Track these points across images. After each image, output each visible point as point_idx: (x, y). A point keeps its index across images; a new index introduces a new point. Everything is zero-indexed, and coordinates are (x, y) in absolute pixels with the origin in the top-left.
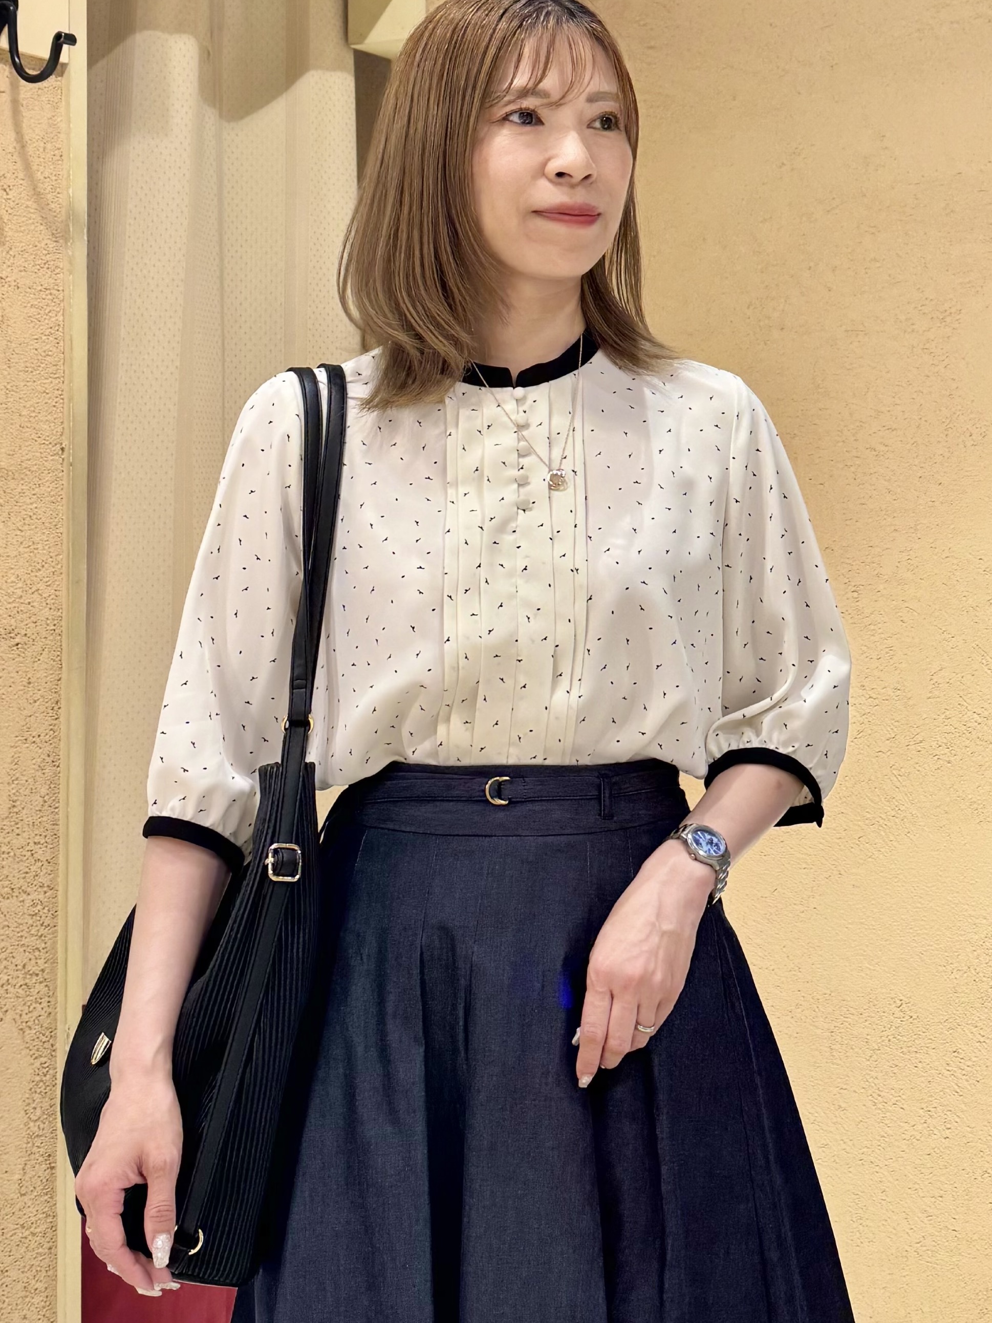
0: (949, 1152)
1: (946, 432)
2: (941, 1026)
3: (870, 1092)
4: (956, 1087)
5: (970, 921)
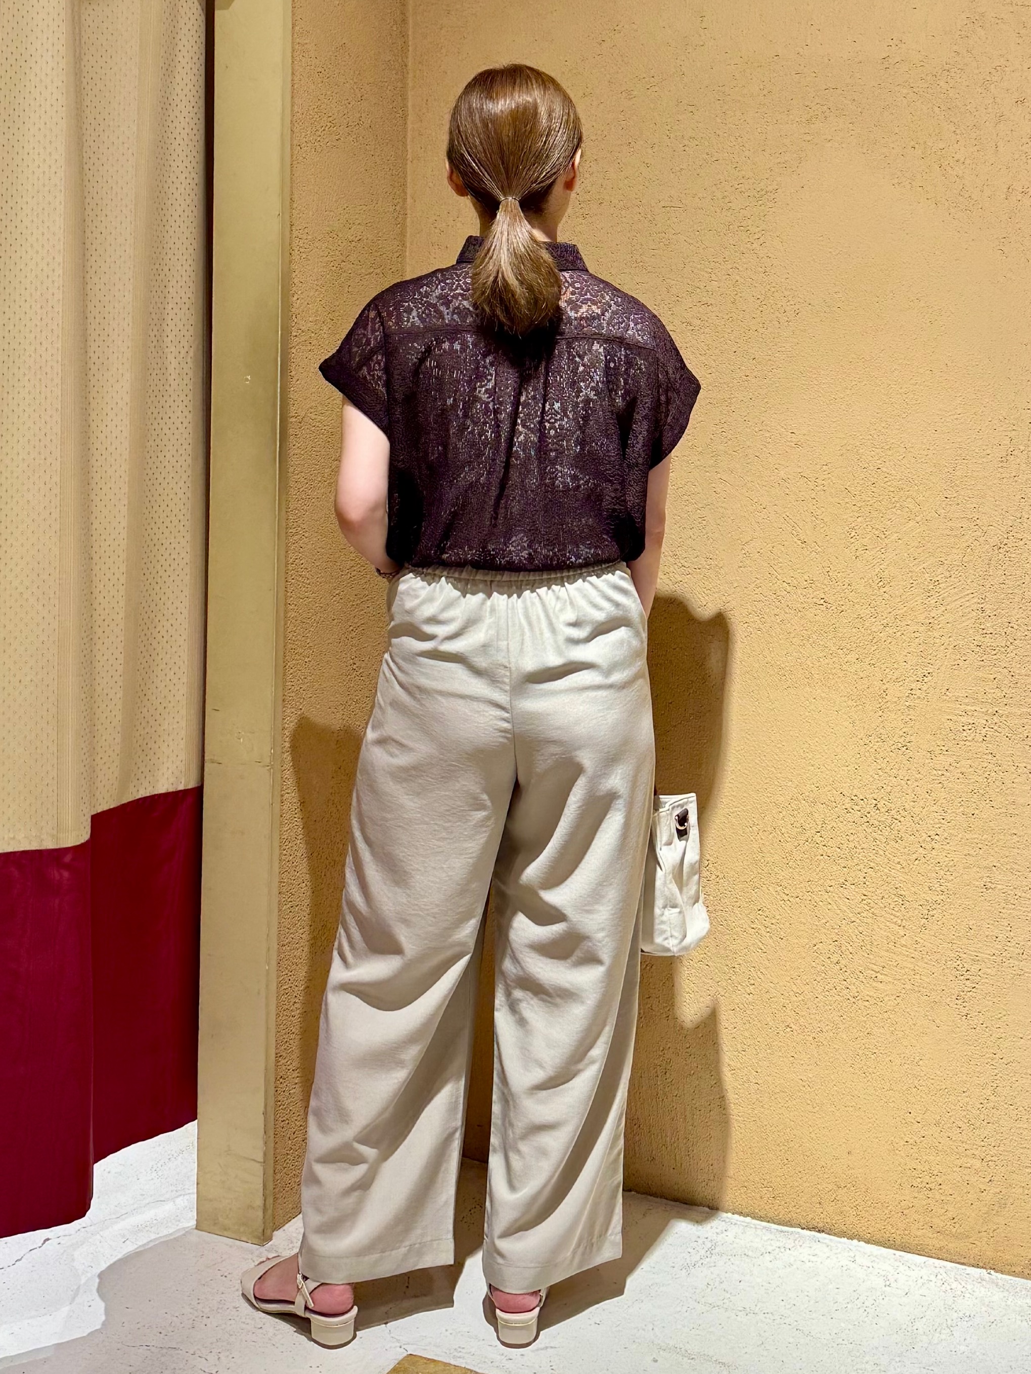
0: (752, 1007)
1: (761, 309)
2: (747, 885)
4: (760, 944)
5: (776, 783)
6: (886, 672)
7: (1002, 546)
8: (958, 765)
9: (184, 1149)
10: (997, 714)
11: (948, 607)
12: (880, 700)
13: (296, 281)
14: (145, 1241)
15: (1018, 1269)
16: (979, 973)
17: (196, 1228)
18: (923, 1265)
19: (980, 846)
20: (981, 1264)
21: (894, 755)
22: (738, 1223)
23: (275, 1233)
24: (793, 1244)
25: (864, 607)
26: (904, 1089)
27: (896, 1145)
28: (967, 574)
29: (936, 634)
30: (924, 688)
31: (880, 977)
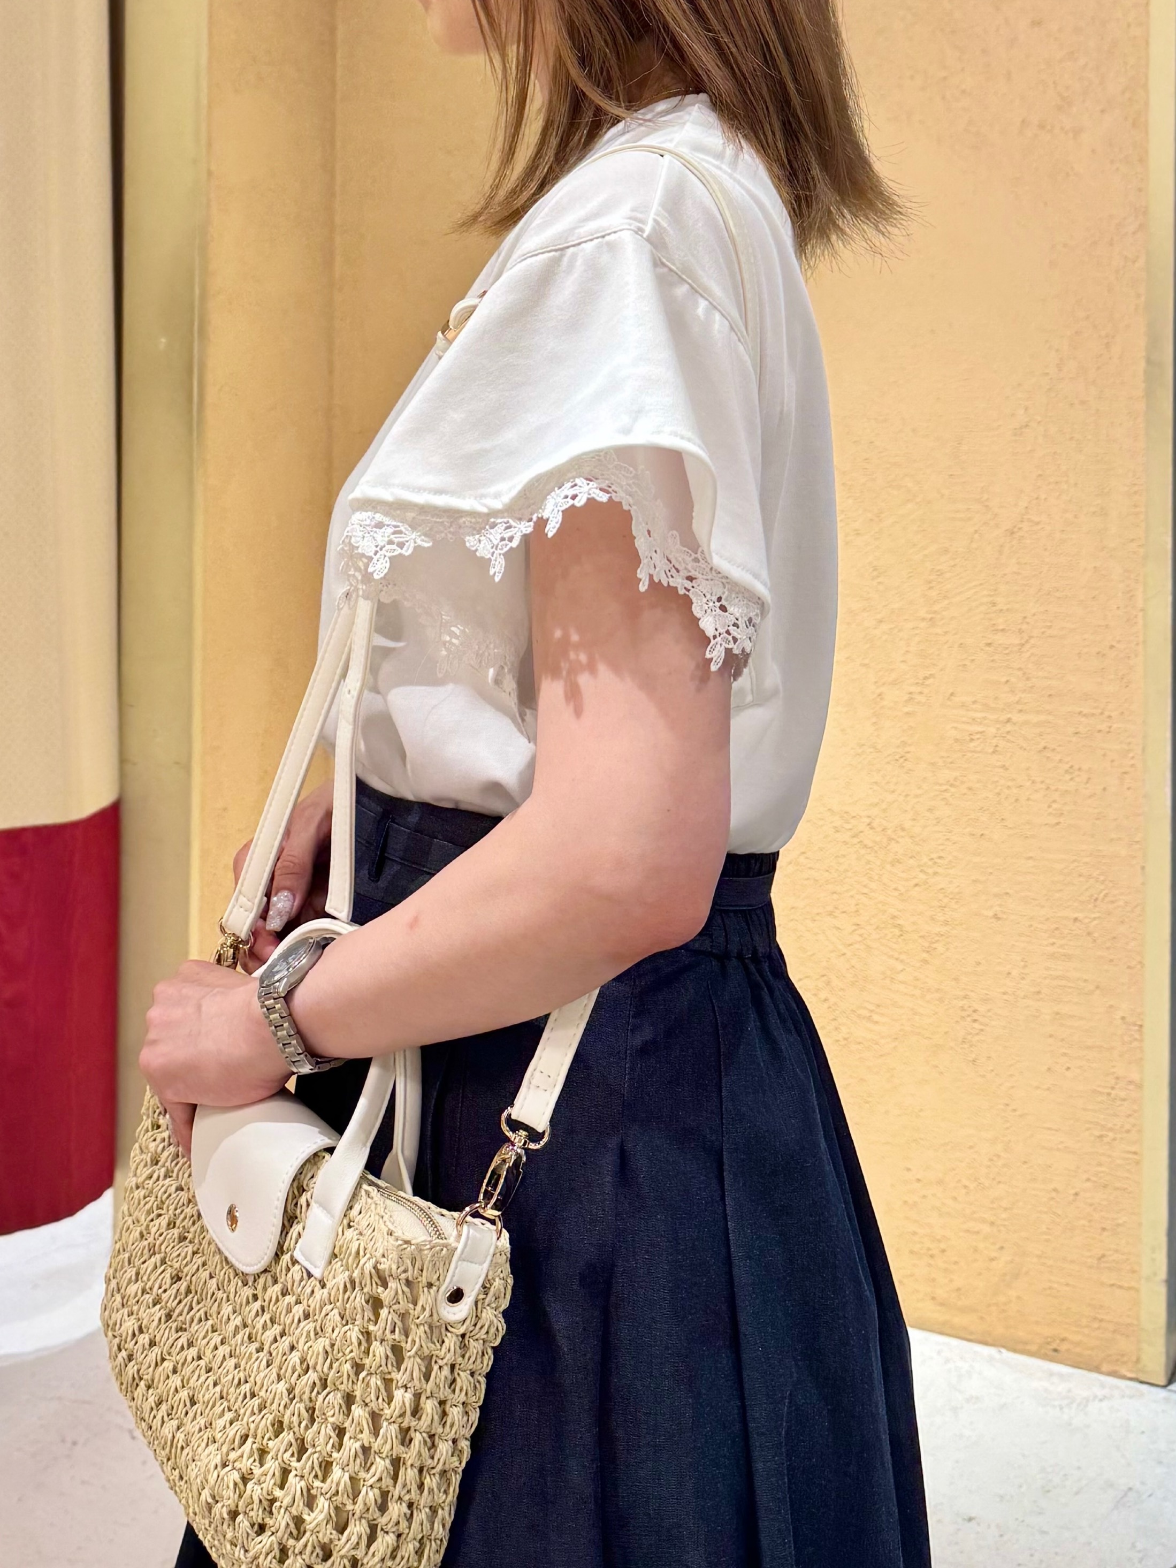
6: (881, 673)
7: (1016, 530)
8: (965, 780)
11: (953, 600)
12: (874, 706)
15: (1034, 1348)
16: (989, 1014)
19: (990, 870)
20: (991, 1342)
21: (890, 767)
26: (902, 1142)
28: (975, 563)
29: (939, 631)
30: (926, 691)
31: (876, 1017)
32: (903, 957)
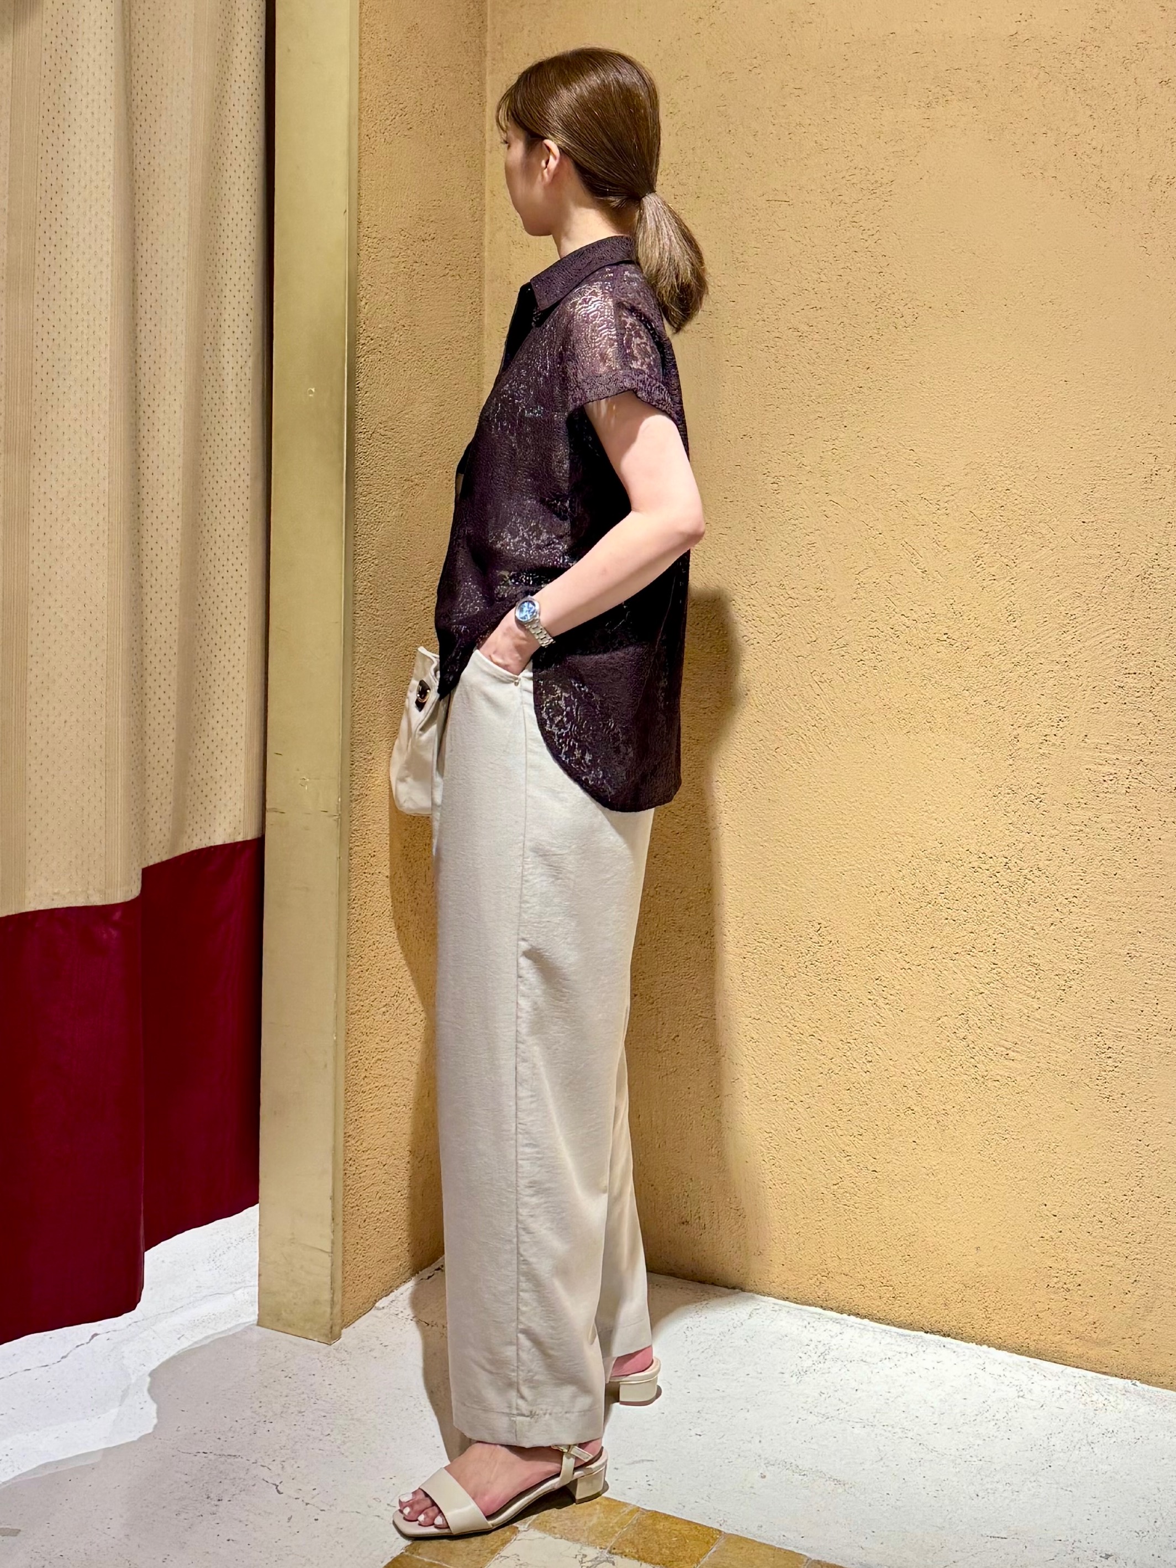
0: (869, 1087)
1: (876, 314)
3: (785, 1023)
4: (878, 1017)
5: (895, 838)
6: (1017, 716)
7: (1147, 576)
8: (1098, 820)
9: (244, 1237)
10: (1142, 763)
11: (1086, 644)
12: (1011, 747)
13: (364, 283)
14: (201, 1337)
15: (1166, 1380)
16: (1122, 1051)
17: (258, 1324)
18: (1060, 1375)
19: (1123, 910)
20: (1125, 1375)
21: (1026, 808)
22: (855, 1325)
23: (344, 1331)
24: (916, 1349)
25: (993, 643)
26: (1039, 1178)
27: (1029, 1241)
28: (1108, 607)
29: (1073, 674)
30: (1060, 734)
31: (1012, 1054)
32: (1038, 994)
